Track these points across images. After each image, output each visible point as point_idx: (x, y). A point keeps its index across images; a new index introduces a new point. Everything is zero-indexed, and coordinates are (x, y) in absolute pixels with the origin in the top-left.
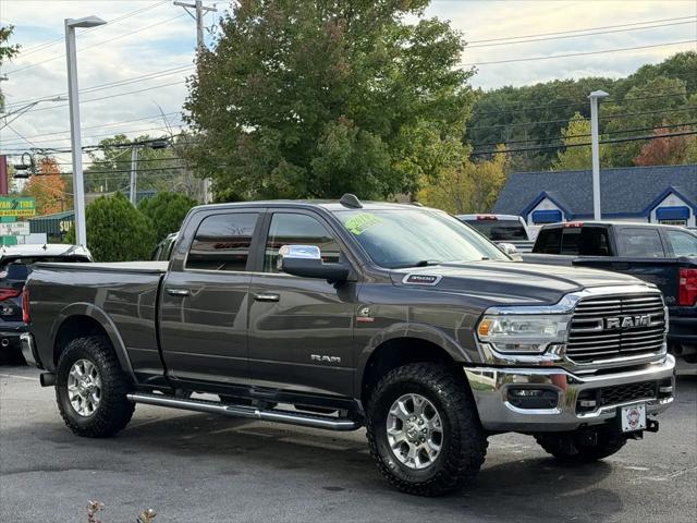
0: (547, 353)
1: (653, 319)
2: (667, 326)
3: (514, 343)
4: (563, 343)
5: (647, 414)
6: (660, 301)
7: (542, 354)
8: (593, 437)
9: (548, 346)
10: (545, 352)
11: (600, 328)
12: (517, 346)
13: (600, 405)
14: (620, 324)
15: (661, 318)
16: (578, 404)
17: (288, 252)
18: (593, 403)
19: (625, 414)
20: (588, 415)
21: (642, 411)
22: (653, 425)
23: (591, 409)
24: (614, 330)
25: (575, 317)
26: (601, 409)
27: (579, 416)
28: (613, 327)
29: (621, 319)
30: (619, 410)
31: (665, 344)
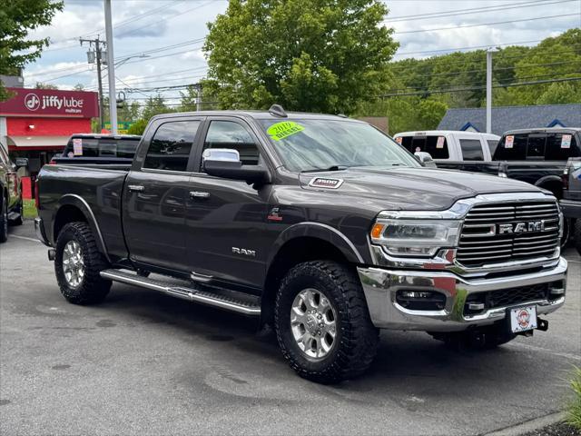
0: (436, 257)
1: (547, 225)
2: (561, 231)
3: (406, 246)
4: (454, 248)
5: (537, 314)
6: (556, 207)
7: (432, 257)
8: (481, 337)
9: (439, 250)
10: (434, 256)
11: (492, 233)
12: (408, 249)
13: (488, 307)
14: (513, 230)
15: (556, 223)
16: (466, 306)
17: (210, 155)
18: (481, 306)
19: (514, 315)
20: (476, 317)
21: (532, 312)
22: (543, 324)
23: (479, 312)
24: (507, 235)
25: (466, 223)
26: (490, 311)
27: (467, 319)
28: (506, 232)
29: (514, 226)
30: (508, 313)
31: (558, 248)
